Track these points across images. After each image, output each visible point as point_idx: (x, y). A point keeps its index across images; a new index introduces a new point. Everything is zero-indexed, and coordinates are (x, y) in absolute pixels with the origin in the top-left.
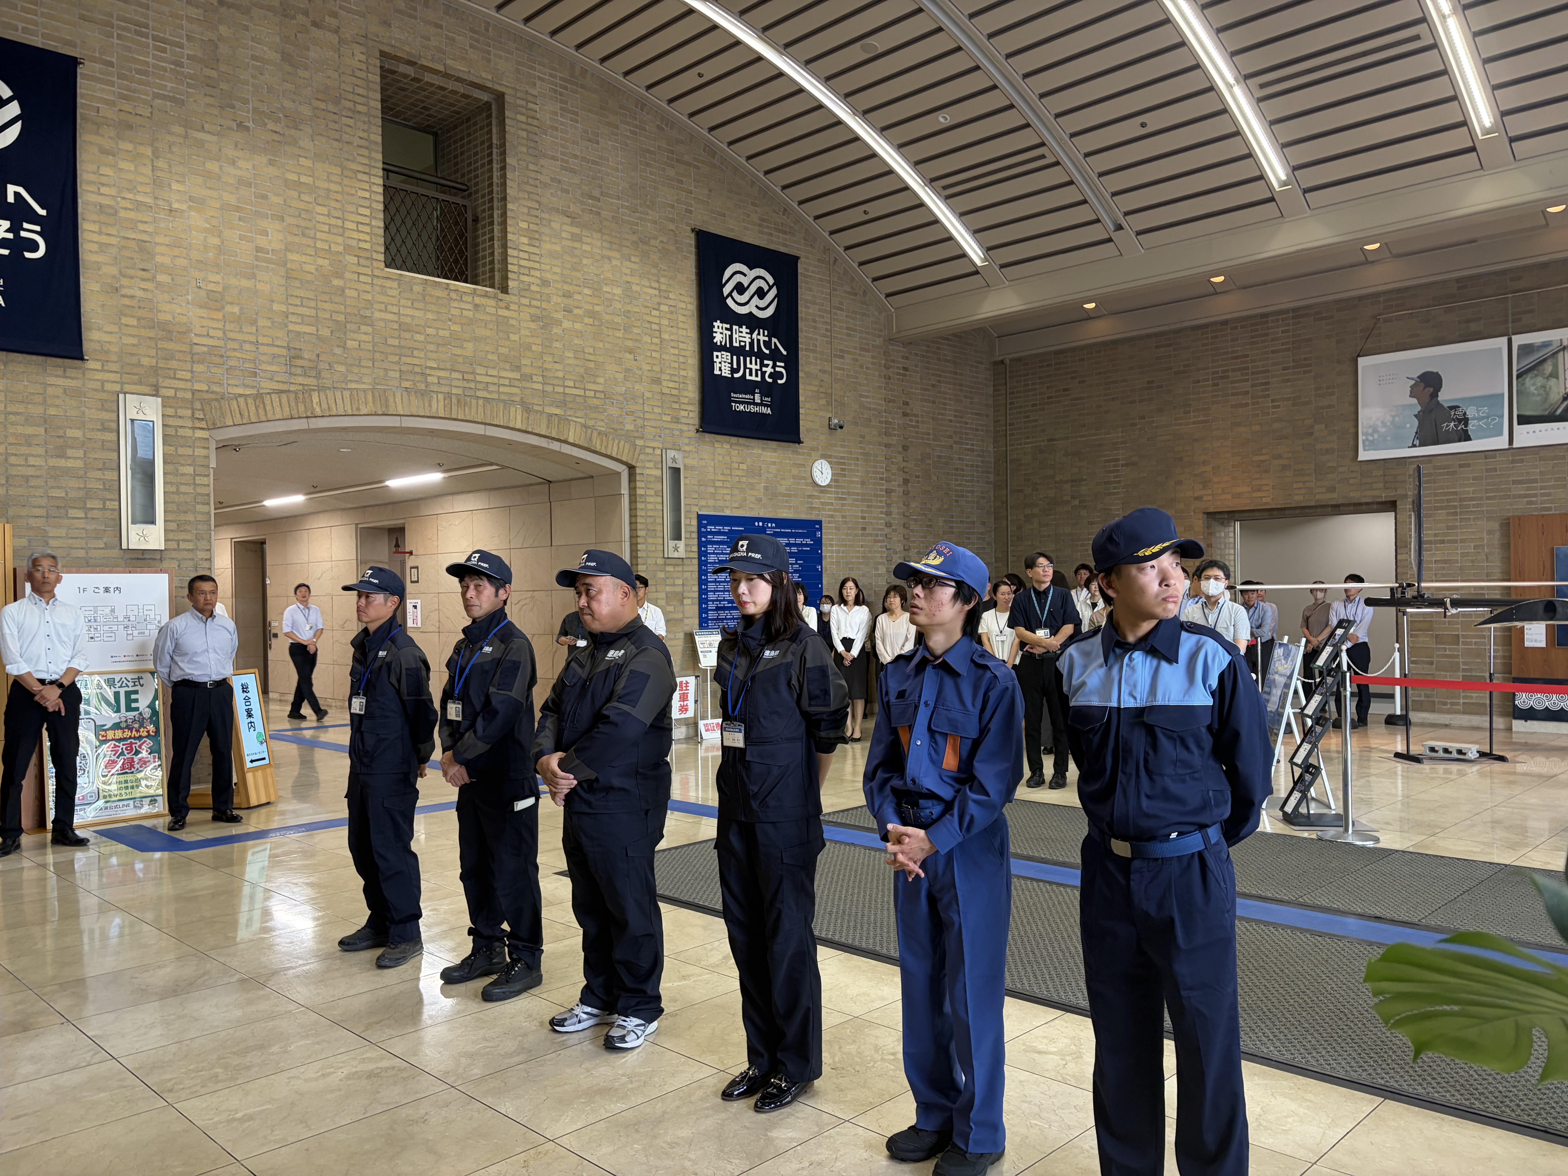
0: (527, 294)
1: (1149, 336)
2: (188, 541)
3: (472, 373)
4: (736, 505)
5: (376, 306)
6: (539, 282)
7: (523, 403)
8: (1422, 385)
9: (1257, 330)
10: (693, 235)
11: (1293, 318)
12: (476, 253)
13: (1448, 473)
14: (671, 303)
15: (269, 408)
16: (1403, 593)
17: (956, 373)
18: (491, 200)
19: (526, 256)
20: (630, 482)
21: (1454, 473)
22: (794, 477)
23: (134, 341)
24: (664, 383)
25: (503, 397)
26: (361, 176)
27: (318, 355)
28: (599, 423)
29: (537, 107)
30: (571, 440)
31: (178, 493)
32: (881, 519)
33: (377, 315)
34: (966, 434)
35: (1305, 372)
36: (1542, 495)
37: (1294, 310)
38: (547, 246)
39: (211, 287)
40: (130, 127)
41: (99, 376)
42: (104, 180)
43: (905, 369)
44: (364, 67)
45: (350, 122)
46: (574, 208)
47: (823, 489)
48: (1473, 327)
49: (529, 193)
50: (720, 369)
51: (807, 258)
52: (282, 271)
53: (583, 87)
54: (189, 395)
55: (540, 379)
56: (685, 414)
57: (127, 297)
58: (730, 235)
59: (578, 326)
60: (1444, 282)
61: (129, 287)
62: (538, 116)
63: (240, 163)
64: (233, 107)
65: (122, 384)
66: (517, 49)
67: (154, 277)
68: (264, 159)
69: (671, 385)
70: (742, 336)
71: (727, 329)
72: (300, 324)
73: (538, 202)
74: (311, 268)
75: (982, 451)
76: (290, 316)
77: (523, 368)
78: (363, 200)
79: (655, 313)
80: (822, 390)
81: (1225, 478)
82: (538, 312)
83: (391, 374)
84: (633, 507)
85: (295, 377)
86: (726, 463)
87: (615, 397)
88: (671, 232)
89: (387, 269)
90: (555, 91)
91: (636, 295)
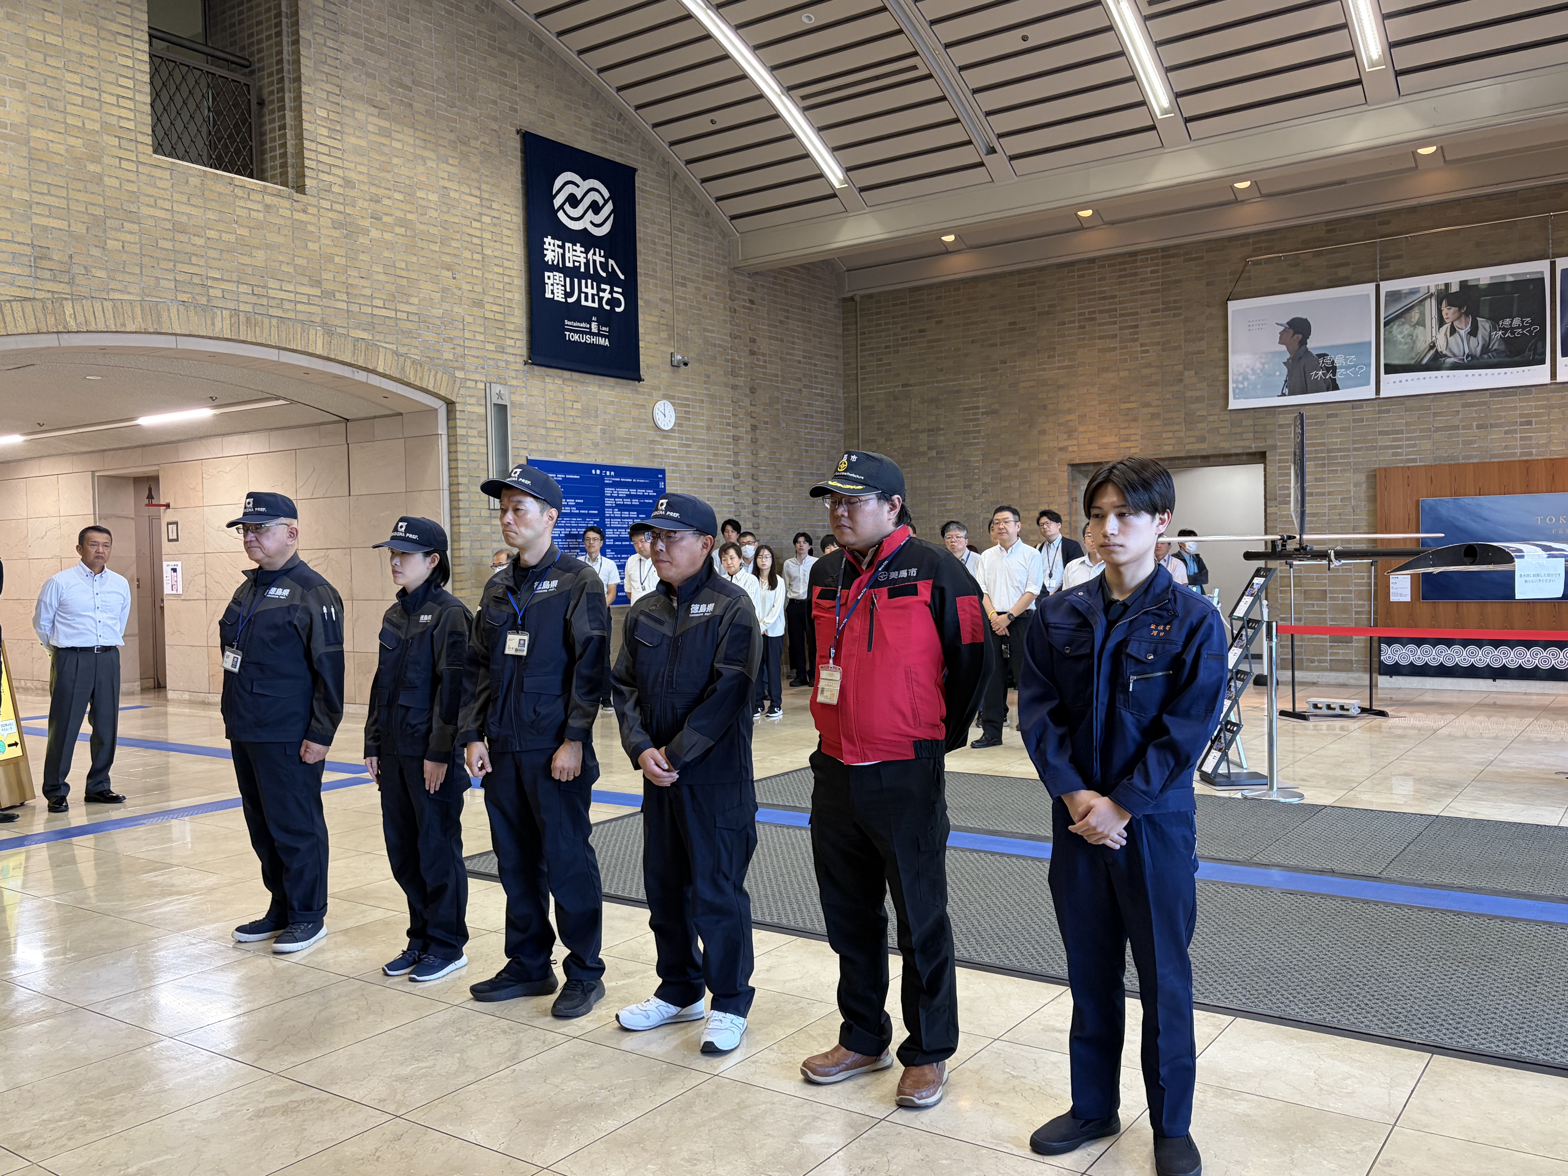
0: (328, 195)
1: (1012, 273)
3: (263, 287)
4: (570, 449)
5: (142, 199)
6: (341, 182)
7: (324, 324)
8: (1291, 332)
9: (1125, 269)
10: (518, 137)
11: (1163, 257)
12: (263, 143)
13: (1316, 424)
14: (495, 214)
15: (9, 318)
16: (1284, 546)
17: (804, 309)
18: (281, 80)
19: (325, 150)
20: (448, 420)
21: (1322, 423)
22: (634, 419)
24: (487, 306)
25: (301, 317)
26: (121, 40)
27: (71, 257)
30: (380, 369)
32: (729, 469)
33: (145, 210)
34: (816, 377)
35: (1174, 315)
36: (1408, 446)
37: (1164, 249)
38: (351, 140)
43: (752, 302)
46: (382, 97)
47: (665, 434)
48: (1342, 272)
49: (327, 74)
50: (552, 292)
51: (645, 170)
52: (24, 150)
55: (345, 297)
56: (512, 342)
58: (560, 140)
59: (388, 236)
60: (1313, 225)
69: (495, 308)
70: (576, 255)
71: (559, 246)
72: (48, 216)
73: (338, 86)
74: (61, 149)
75: (832, 396)
76: (34, 206)
77: (324, 283)
78: (125, 69)
79: (476, 224)
80: (663, 321)
81: (1091, 428)
82: (341, 217)
83: (163, 283)
84: (453, 449)
85: (42, 283)
86: (558, 402)
87: (431, 321)
88: (494, 133)
89: (156, 156)
91: (454, 203)
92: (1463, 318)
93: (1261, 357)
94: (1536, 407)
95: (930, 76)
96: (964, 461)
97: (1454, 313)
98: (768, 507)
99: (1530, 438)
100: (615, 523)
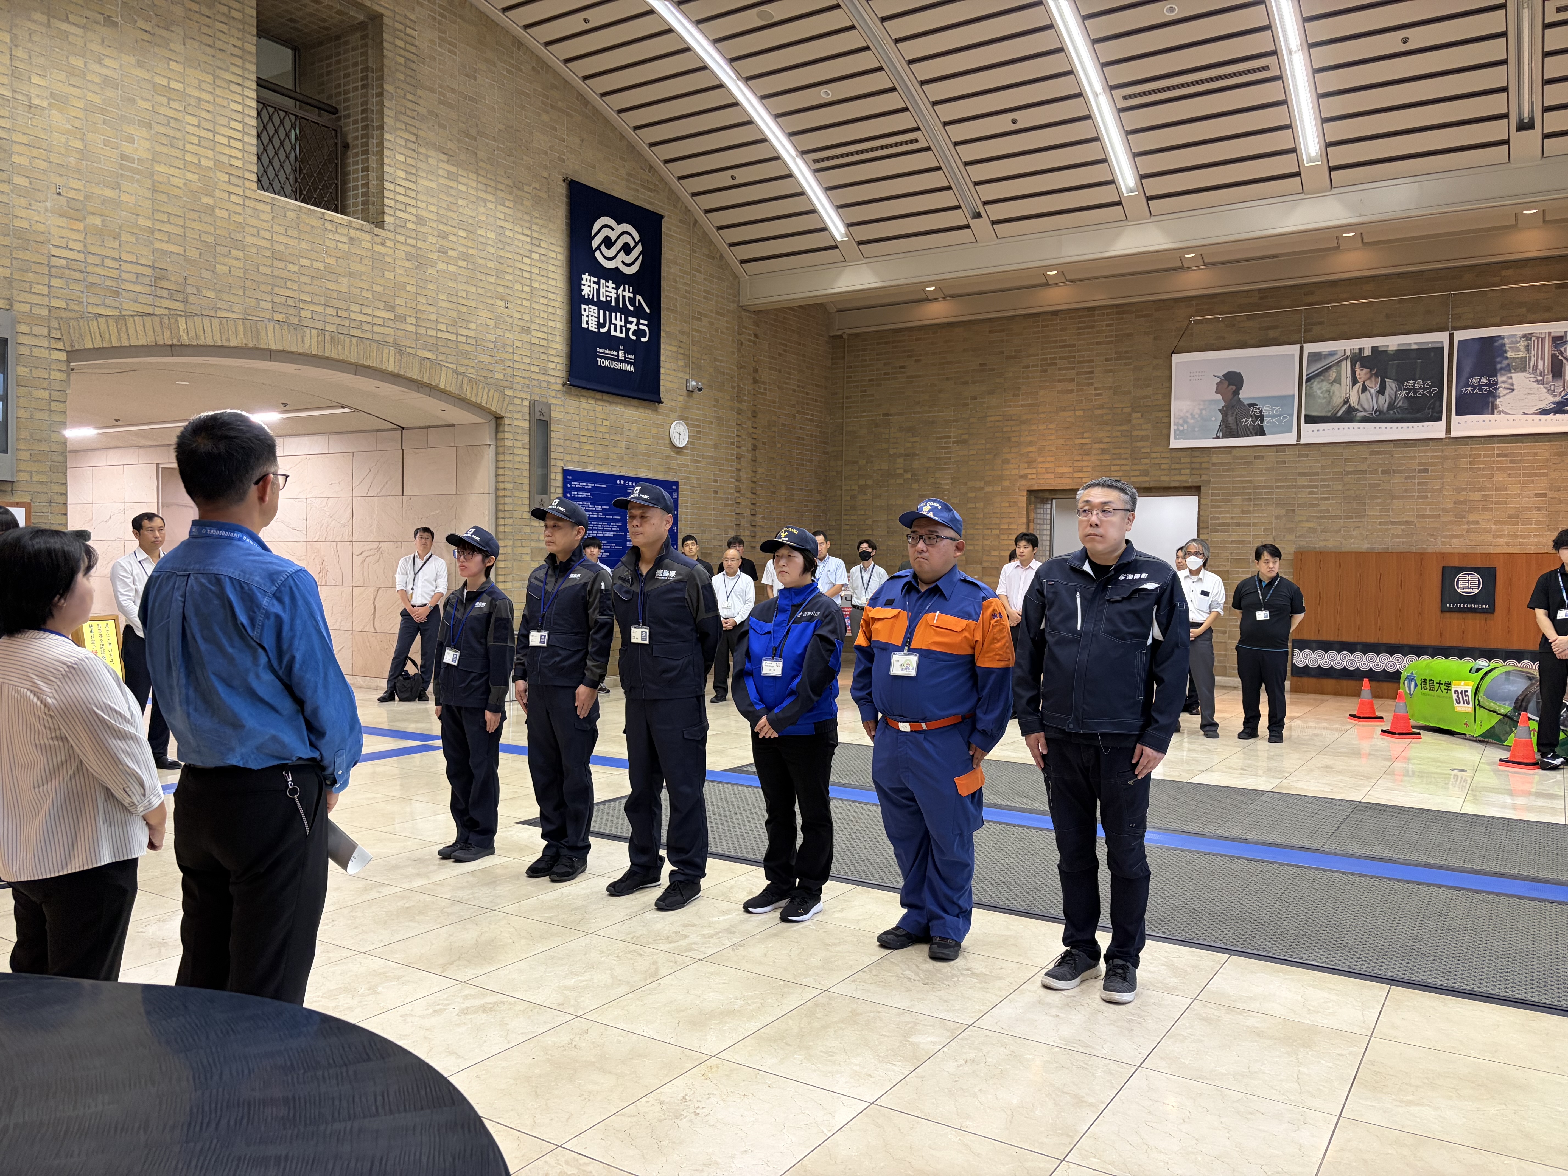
0: (403, 231)
1: (984, 321)
2: (41, 472)
3: (346, 310)
4: (598, 462)
5: (247, 229)
6: (414, 219)
7: (396, 345)
8: (1226, 383)
9: (1084, 322)
10: (564, 185)
11: (1117, 313)
12: (347, 182)
13: (1244, 464)
14: (542, 251)
15: (131, 331)
17: (800, 344)
18: (366, 127)
19: (402, 190)
20: (497, 432)
21: (1250, 463)
22: (653, 437)
24: (534, 333)
25: (376, 337)
26: (234, 87)
27: (185, 278)
29: (414, 33)
30: (443, 386)
31: (30, 418)
32: (731, 483)
33: (249, 239)
34: (808, 404)
35: (1125, 364)
36: (1323, 486)
37: (1118, 306)
38: (424, 182)
39: (72, 194)
43: (756, 336)
45: (225, 28)
46: (452, 145)
47: (678, 450)
48: (1272, 334)
49: (406, 124)
50: (588, 323)
51: (670, 217)
52: (148, 183)
53: (461, 18)
54: (45, 312)
55: (414, 321)
56: (554, 366)
58: (600, 188)
59: (452, 268)
60: (1248, 292)
62: (417, 43)
63: (107, 62)
67: (10, 179)
68: (133, 60)
69: (540, 335)
70: (608, 290)
71: (594, 282)
72: (167, 242)
73: (414, 134)
74: (180, 182)
75: (820, 421)
76: (156, 233)
77: (397, 308)
78: (236, 114)
79: (527, 261)
80: (681, 351)
81: (1049, 459)
82: (413, 250)
83: (262, 304)
84: (501, 459)
85: (162, 300)
86: (591, 419)
87: (485, 344)
88: (544, 180)
89: (259, 191)
90: (435, 19)
91: (509, 241)
92: (1373, 379)
93: (1199, 404)
94: (1432, 457)
95: (928, 149)
96: (935, 483)
97: (1366, 374)
98: (764, 518)
99: (1426, 484)
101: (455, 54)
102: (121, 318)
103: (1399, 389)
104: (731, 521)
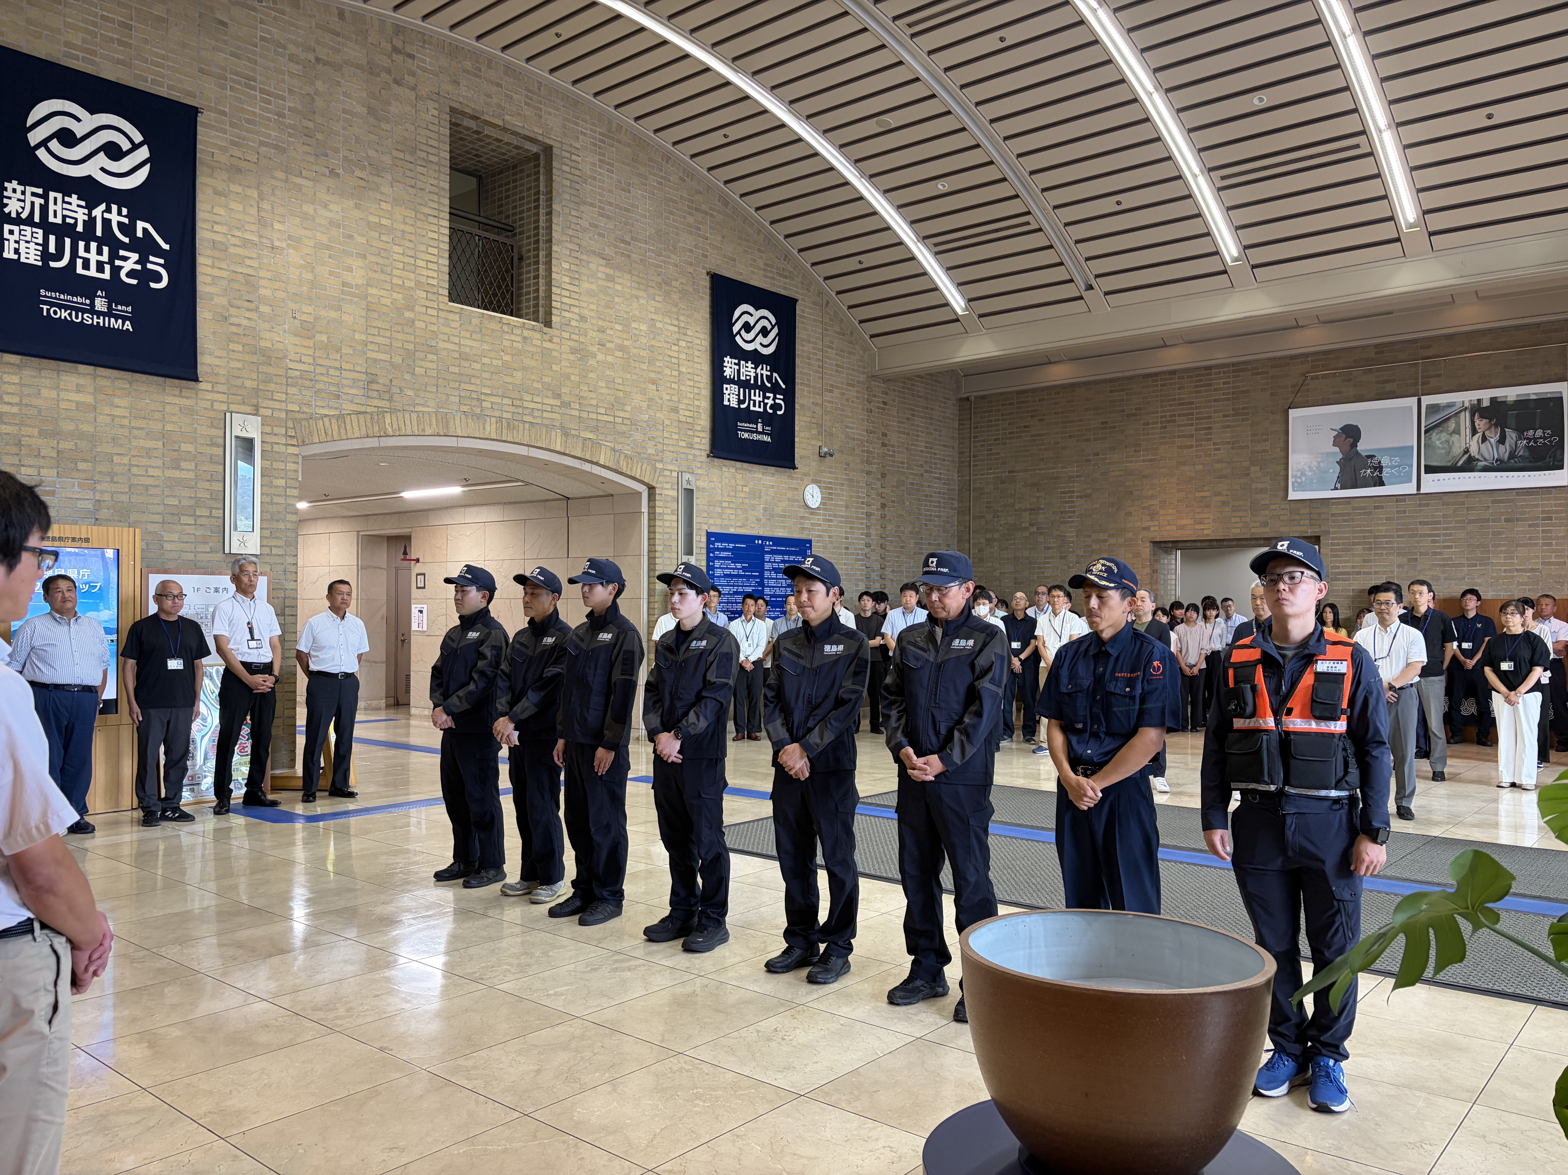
0: (568, 328)
1: (1104, 381)
2: (279, 547)
3: (520, 400)
4: (739, 524)
5: (441, 336)
6: (577, 317)
7: (562, 427)
8: (1344, 436)
9: (1201, 381)
10: (708, 278)
11: (1234, 371)
12: (520, 288)
13: (1365, 514)
14: (688, 339)
15: (348, 427)
17: (927, 408)
18: (537, 241)
19: (567, 293)
20: (649, 501)
21: (1369, 513)
22: (789, 500)
23: (239, 365)
24: (681, 412)
25: (546, 422)
26: (431, 219)
27: (391, 381)
28: (627, 447)
29: (579, 159)
30: (601, 462)
31: (272, 503)
32: (862, 539)
33: (442, 345)
34: (935, 464)
35: (1243, 420)
36: (1444, 535)
37: (1234, 365)
38: (586, 285)
39: (305, 317)
40: (239, 171)
41: (210, 396)
42: (217, 219)
43: (885, 403)
44: (436, 121)
45: (424, 171)
46: (609, 251)
47: (813, 511)
48: (1389, 387)
49: (571, 236)
50: (729, 401)
51: (804, 300)
52: (363, 304)
53: (619, 141)
54: (283, 415)
55: (577, 406)
56: (697, 440)
57: (235, 325)
58: (739, 278)
59: (610, 359)
60: (1363, 347)
61: (237, 317)
62: (580, 167)
63: (332, 206)
64: (327, 156)
65: (228, 403)
66: (563, 106)
67: (258, 308)
68: (351, 203)
69: (687, 413)
70: (748, 370)
71: (735, 364)
72: (377, 352)
73: (578, 244)
74: (388, 302)
75: (948, 479)
76: (369, 345)
77: (563, 395)
78: (433, 241)
79: (675, 348)
80: (814, 420)
81: (1171, 512)
82: (577, 345)
83: (452, 399)
84: (652, 524)
85: (372, 400)
86: (731, 486)
87: (639, 423)
88: (690, 275)
89: (450, 304)
90: (595, 145)
91: (659, 331)
92: (1493, 429)
94: (1556, 505)
96: (1061, 536)
97: (1485, 424)
98: (893, 571)
99: (1550, 531)
100: (772, 583)
101: (612, 172)
102: (341, 417)
103: (1520, 438)
104: (861, 575)
